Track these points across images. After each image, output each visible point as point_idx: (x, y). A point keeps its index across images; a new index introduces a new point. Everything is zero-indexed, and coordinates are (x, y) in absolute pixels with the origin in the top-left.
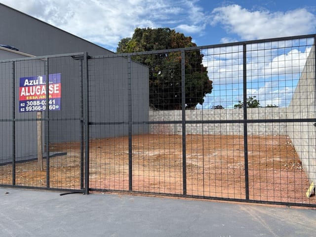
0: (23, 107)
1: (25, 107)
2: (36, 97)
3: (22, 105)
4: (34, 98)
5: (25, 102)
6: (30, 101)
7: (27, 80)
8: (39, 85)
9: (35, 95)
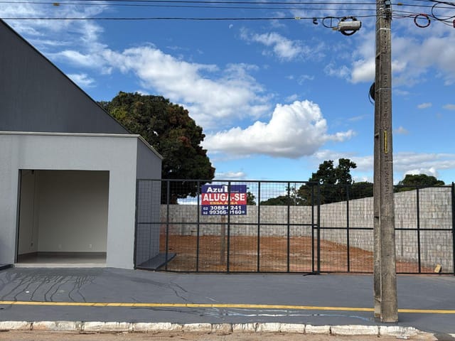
0: (206, 211)
1: (208, 211)
2: (221, 203)
3: (204, 209)
4: (218, 203)
5: (209, 206)
6: (214, 206)
7: (210, 188)
8: (224, 192)
9: (220, 201)
